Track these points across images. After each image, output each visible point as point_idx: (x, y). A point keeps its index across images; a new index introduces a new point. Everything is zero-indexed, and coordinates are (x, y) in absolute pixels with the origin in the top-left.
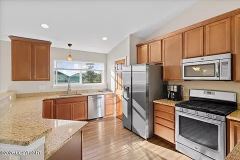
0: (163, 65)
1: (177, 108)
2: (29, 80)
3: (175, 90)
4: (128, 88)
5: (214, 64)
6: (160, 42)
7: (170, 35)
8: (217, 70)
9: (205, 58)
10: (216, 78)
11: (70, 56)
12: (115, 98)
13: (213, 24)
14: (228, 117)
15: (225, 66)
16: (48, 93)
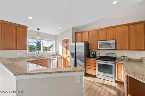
0: (89, 43)
1: (97, 61)
2: (14, 50)
3: (94, 54)
4: (73, 53)
5: (110, 44)
6: (87, 33)
7: (92, 30)
8: (111, 46)
9: (107, 41)
10: (110, 49)
11: (39, 36)
12: (62, 59)
13: (109, 29)
14: (116, 62)
15: (114, 45)
16: (24, 57)
